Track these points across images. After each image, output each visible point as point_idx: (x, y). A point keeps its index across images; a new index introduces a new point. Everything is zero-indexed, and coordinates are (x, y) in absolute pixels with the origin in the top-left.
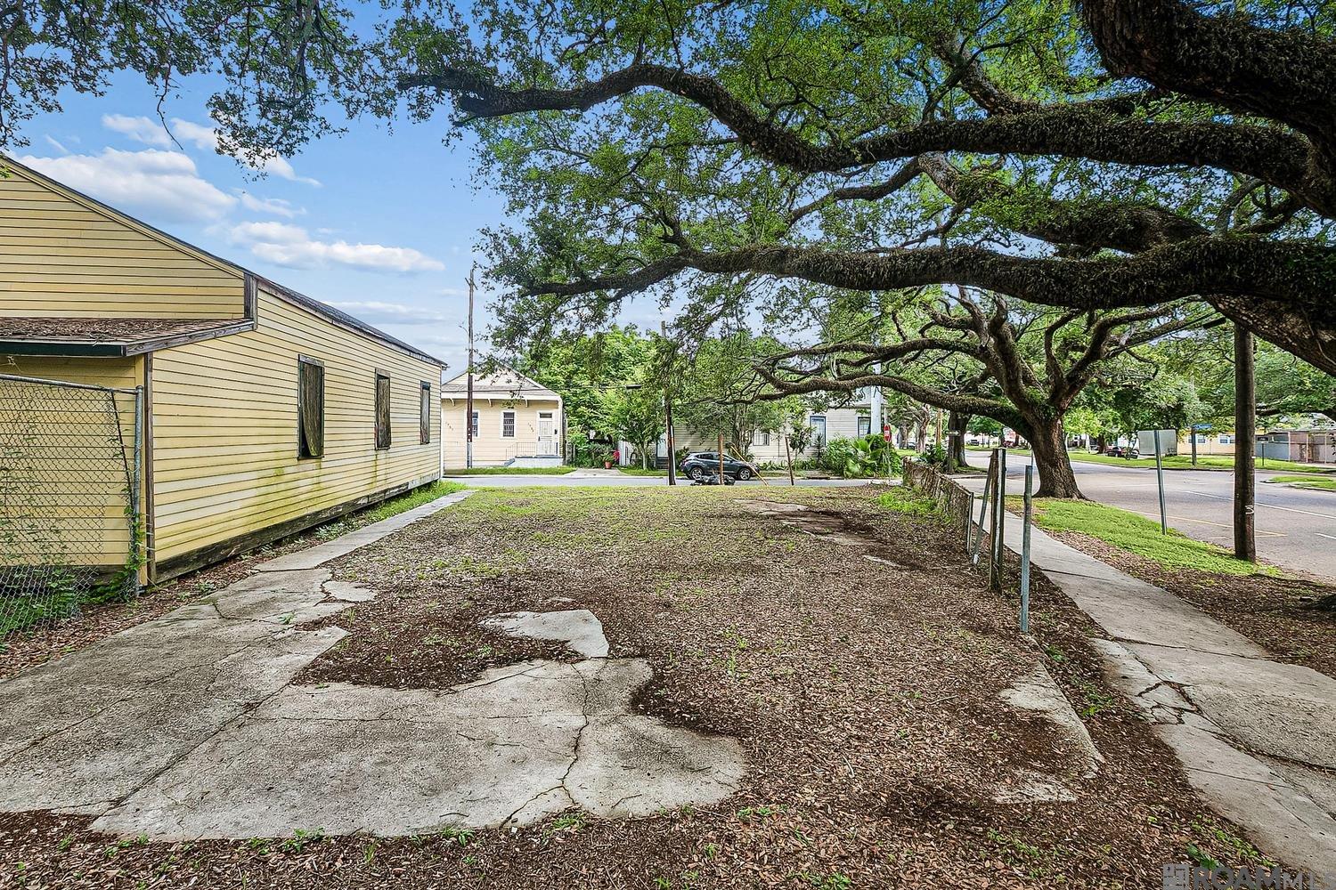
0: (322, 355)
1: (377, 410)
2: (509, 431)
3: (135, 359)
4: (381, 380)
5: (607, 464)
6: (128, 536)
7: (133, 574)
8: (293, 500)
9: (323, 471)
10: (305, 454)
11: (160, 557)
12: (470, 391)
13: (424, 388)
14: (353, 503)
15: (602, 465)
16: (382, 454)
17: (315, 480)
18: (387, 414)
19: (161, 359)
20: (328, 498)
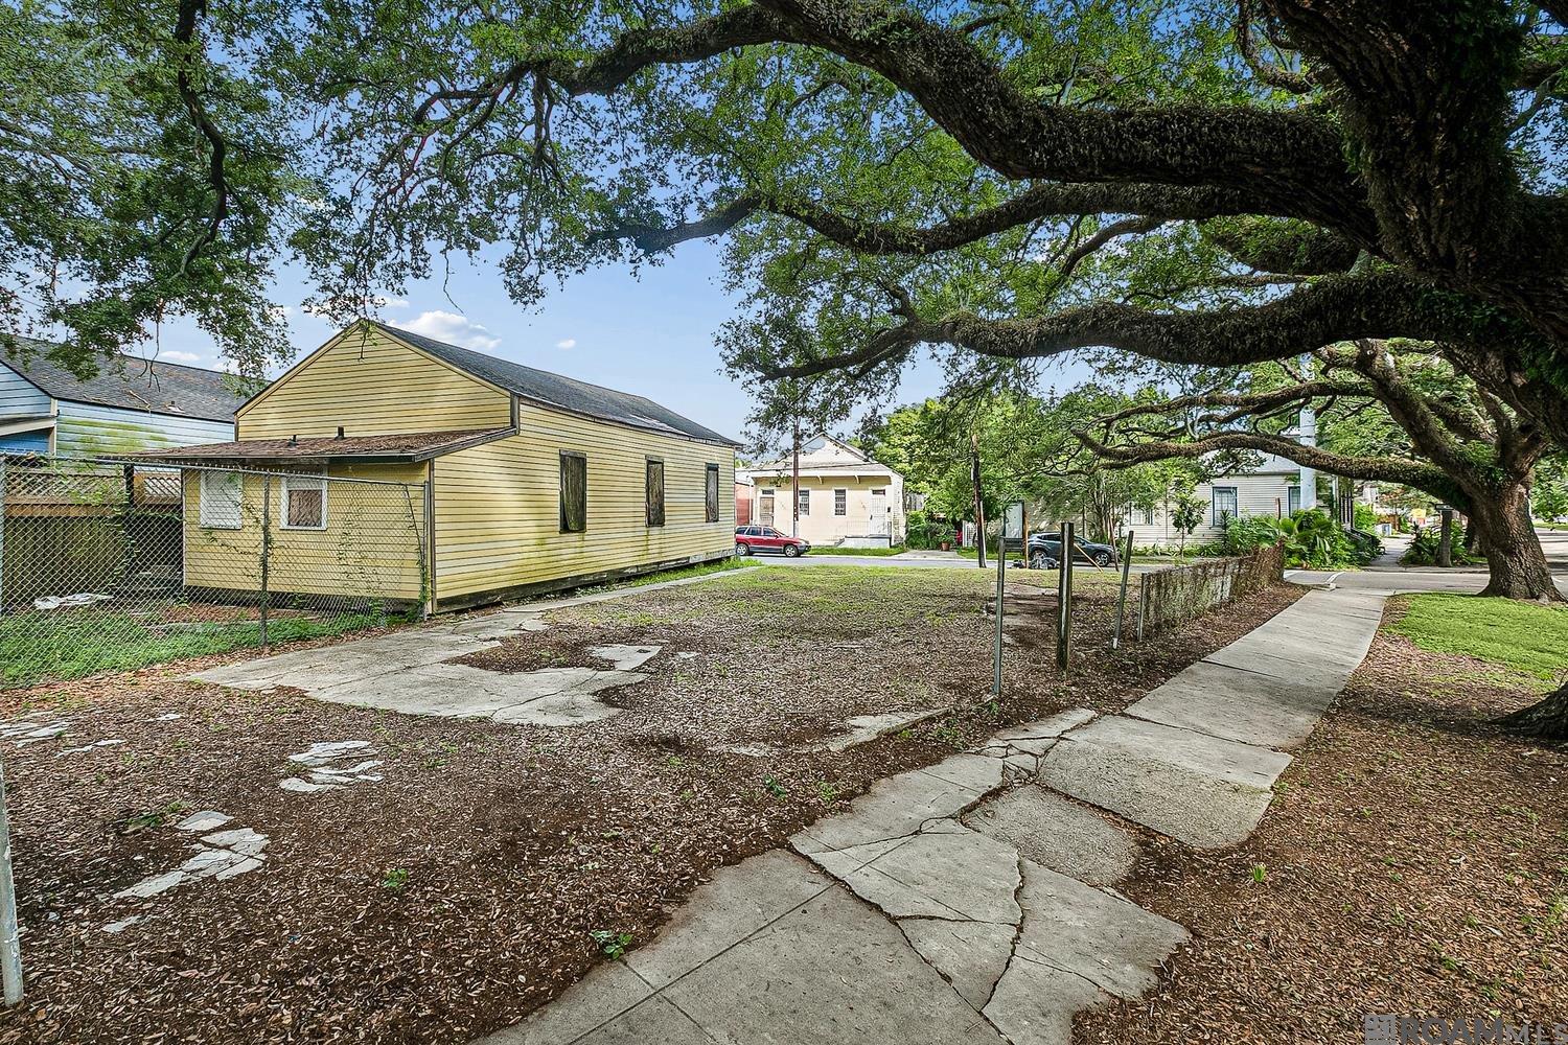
0: (584, 448)
1: (648, 491)
2: (840, 510)
3: (424, 463)
4: (654, 467)
5: (944, 546)
6: (419, 580)
7: (422, 605)
8: (556, 564)
9: (586, 543)
10: (565, 529)
11: (439, 595)
12: (796, 469)
13: (709, 469)
14: (620, 571)
15: (938, 547)
16: (655, 530)
17: (578, 550)
18: (661, 495)
19: (439, 462)
20: (592, 565)
